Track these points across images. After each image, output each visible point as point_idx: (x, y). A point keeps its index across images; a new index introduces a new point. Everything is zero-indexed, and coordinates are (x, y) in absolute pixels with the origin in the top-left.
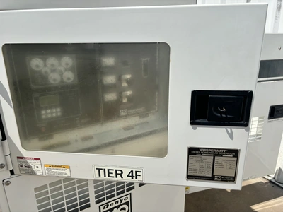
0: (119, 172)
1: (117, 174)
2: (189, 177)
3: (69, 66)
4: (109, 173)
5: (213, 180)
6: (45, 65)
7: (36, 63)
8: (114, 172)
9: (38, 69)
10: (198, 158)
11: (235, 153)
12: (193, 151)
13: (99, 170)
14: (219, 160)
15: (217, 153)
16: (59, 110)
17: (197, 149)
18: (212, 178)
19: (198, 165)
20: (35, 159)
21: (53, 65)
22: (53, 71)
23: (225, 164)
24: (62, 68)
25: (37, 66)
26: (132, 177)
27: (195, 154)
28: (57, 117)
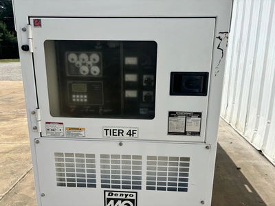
0: (121, 131)
1: (119, 133)
2: (169, 133)
3: (96, 62)
4: (113, 132)
5: (186, 134)
6: (78, 60)
7: (72, 57)
8: (117, 131)
9: (73, 62)
10: (175, 119)
11: (199, 115)
12: (172, 114)
13: (107, 130)
14: (189, 120)
15: (188, 115)
16: (85, 97)
17: (175, 113)
18: (185, 134)
19: (175, 124)
20: (60, 123)
21: (83, 60)
22: (84, 64)
23: (193, 123)
24: (90, 63)
25: (72, 59)
26: (130, 135)
27: (173, 116)
28: (84, 102)
